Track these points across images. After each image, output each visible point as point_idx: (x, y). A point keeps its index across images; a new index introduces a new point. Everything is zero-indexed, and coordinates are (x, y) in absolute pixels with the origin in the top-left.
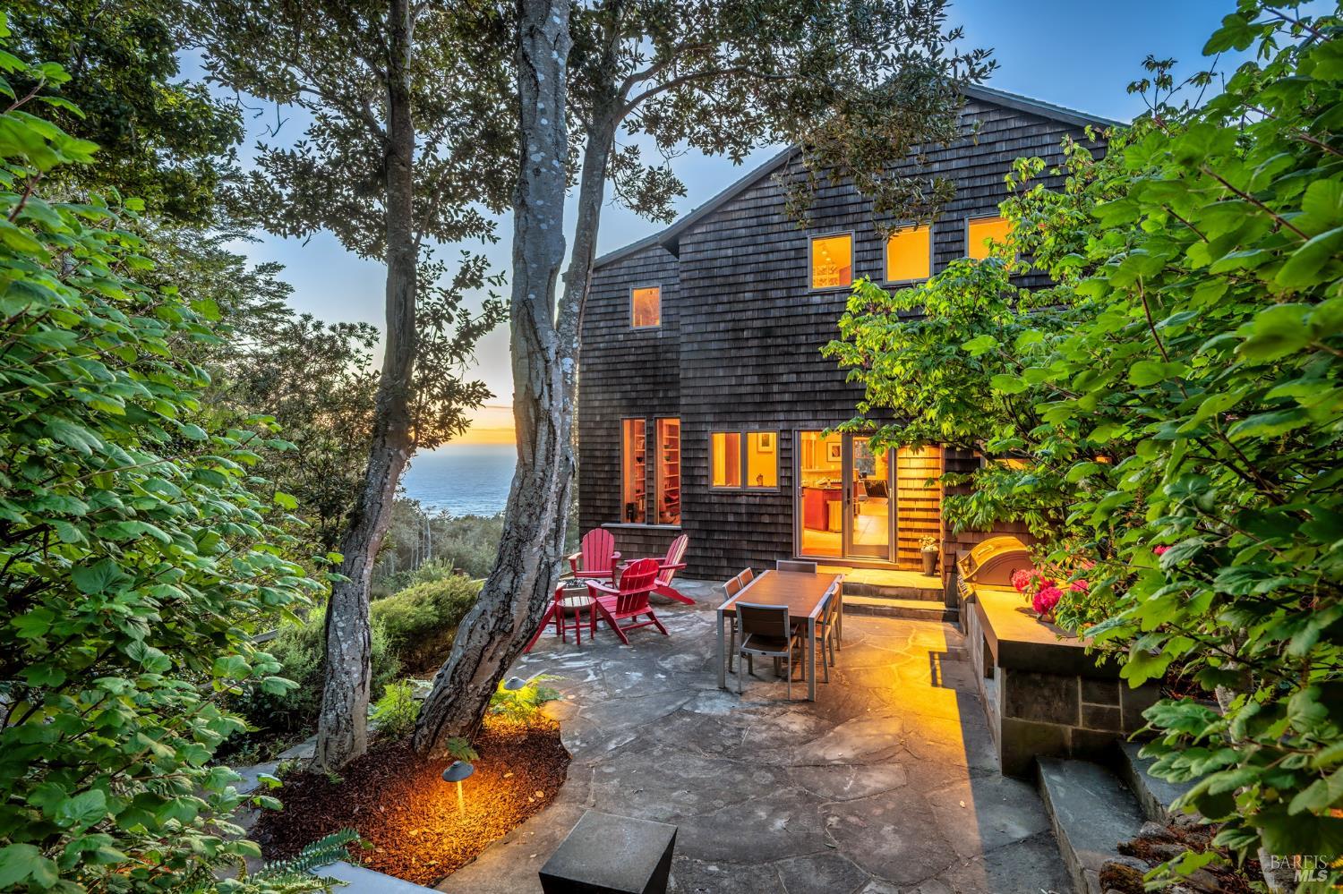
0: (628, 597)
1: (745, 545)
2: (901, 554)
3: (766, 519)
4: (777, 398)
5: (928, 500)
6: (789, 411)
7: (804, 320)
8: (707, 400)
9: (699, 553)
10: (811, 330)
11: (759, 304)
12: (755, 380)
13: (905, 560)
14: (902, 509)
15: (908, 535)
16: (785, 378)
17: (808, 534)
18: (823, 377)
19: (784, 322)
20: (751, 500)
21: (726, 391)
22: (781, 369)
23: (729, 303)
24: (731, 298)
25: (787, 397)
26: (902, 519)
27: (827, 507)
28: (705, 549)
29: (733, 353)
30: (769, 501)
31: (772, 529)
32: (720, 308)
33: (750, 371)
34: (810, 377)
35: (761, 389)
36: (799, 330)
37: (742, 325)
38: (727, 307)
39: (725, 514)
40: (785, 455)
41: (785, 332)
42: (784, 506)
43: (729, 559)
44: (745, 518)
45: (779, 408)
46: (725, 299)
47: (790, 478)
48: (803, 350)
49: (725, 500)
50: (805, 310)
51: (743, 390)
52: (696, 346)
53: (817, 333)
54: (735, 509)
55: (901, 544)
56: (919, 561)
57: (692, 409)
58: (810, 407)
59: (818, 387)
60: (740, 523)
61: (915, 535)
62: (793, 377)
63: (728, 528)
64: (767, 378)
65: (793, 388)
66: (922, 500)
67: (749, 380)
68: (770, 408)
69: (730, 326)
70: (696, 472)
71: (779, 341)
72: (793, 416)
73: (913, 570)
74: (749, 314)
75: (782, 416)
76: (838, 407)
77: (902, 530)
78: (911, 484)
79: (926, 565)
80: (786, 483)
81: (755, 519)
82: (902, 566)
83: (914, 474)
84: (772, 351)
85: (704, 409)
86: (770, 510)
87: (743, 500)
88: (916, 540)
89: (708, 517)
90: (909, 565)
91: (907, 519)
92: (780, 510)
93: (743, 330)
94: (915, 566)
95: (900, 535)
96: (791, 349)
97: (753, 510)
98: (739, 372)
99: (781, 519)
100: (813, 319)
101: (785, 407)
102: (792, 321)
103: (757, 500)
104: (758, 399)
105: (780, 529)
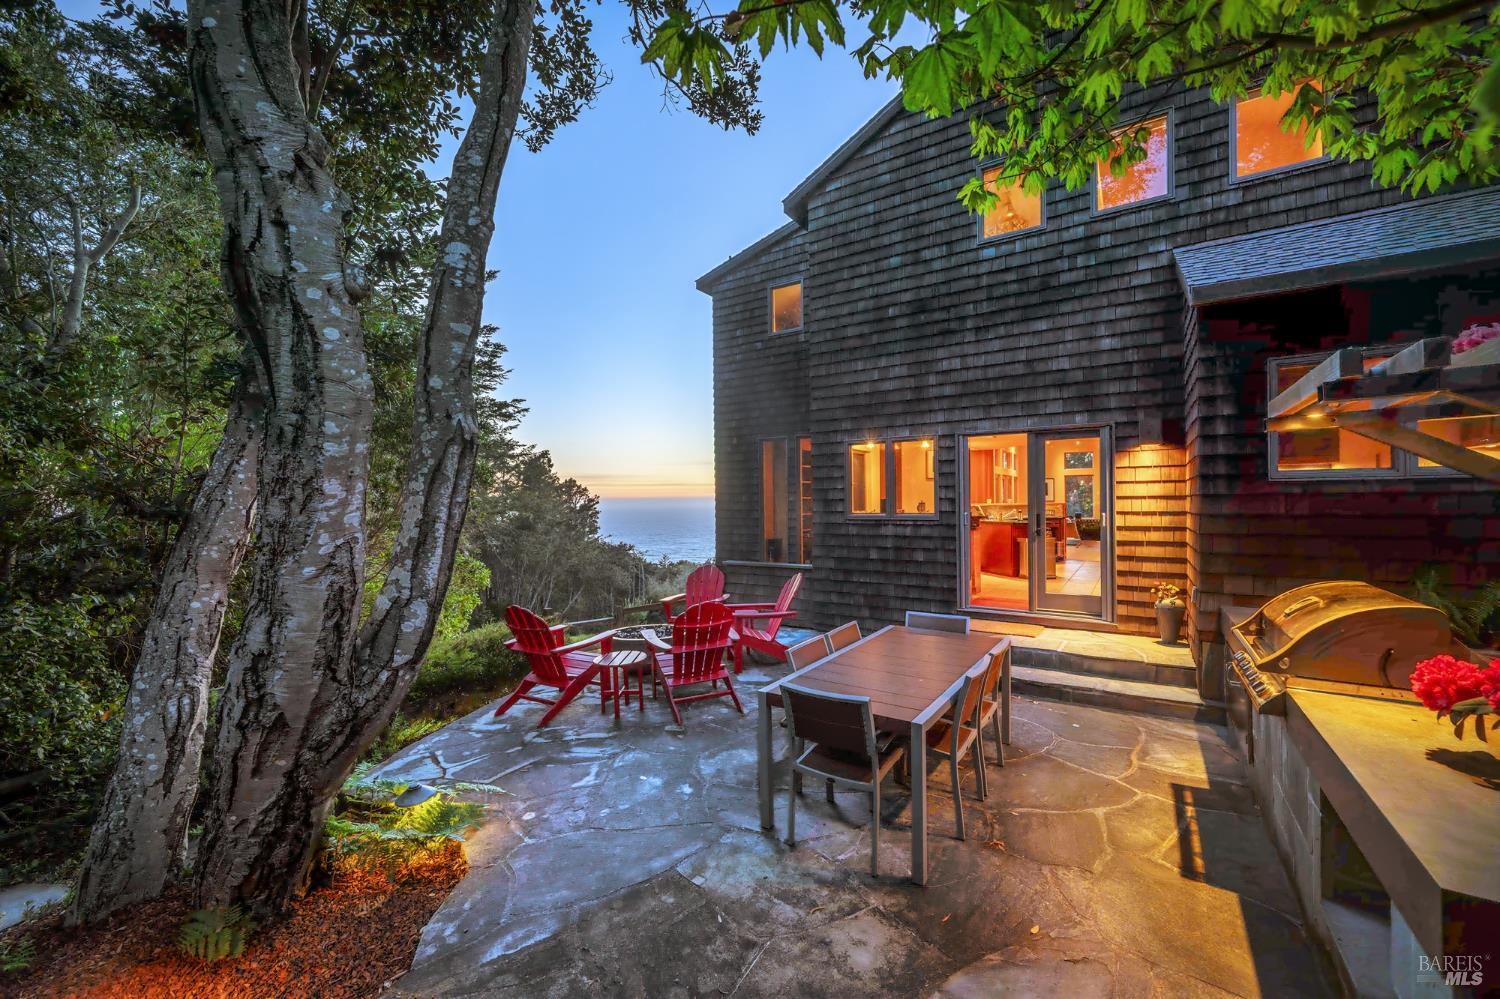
1: (891, 592)
2: (1122, 610)
3: (920, 556)
4: (934, 392)
5: (1166, 529)
6: (951, 409)
7: (971, 283)
8: (844, 402)
9: (834, 598)
10: (982, 295)
11: (909, 270)
12: (904, 371)
13: (1128, 619)
14: (1122, 543)
15: (1134, 581)
16: (945, 365)
17: (987, 580)
18: (1000, 358)
19: (943, 289)
20: (900, 531)
21: (866, 388)
22: (941, 353)
23: (870, 274)
24: (873, 268)
25: (948, 390)
26: (1122, 558)
27: (1016, 547)
28: (840, 593)
29: (875, 339)
30: (924, 531)
31: (928, 570)
32: (858, 283)
33: (897, 360)
34: (981, 361)
35: (912, 382)
36: (964, 298)
37: (886, 300)
38: (866, 281)
39: (866, 548)
40: (946, 469)
41: (947, 301)
42: (944, 538)
43: (872, 608)
44: (891, 555)
45: (936, 405)
46: (864, 269)
47: (952, 501)
48: (969, 324)
49: (865, 531)
50: (973, 270)
51: (888, 386)
52: (829, 335)
53: (990, 299)
54: (880, 543)
55: (1120, 595)
56: (1153, 621)
57: (826, 415)
58: (981, 401)
59: (991, 373)
60: (884, 561)
61: (1144, 582)
62: (956, 363)
63: (870, 567)
64: (921, 368)
65: (955, 377)
66: (1157, 529)
67: (897, 371)
68: (924, 407)
69: (871, 304)
70: (831, 496)
71: (937, 316)
72: (957, 415)
73: (1141, 634)
74: (896, 286)
75: (940, 417)
76: (1021, 397)
77: (1122, 573)
78: (1137, 506)
79: (1164, 626)
80: (946, 507)
81: (905, 556)
82: (1122, 627)
83: (1141, 490)
84: (928, 330)
85: (839, 414)
86: (927, 544)
87: (889, 530)
88: (1146, 589)
89: (845, 553)
90: (1133, 627)
91: (1130, 558)
92: (938, 544)
93: (888, 306)
94: (1145, 629)
95: (1119, 581)
96: (953, 325)
97: (904, 544)
98: (883, 362)
99: (940, 556)
100: (985, 281)
101: (945, 404)
102: (955, 287)
103: (908, 531)
104: (909, 396)
105: (939, 570)
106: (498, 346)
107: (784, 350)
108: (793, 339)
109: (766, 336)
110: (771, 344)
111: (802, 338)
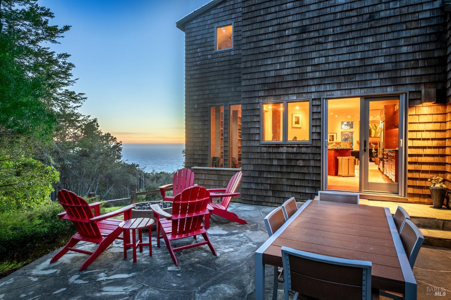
0: (189, 219)
1: (285, 182)
2: (410, 190)
3: (301, 163)
4: (311, 75)
5: (434, 147)
6: (319, 85)
7: (332, 17)
8: (260, 81)
9: (253, 186)
10: (337, 23)
11: (297, 10)
12: (294, 64)
13: (413, 195)
14: (411, 155)
15: (416, 175)
16: (316, 61)
18: (346, 57)
19: (316, 20)
20: (290, 150)
21: (272, 74)
22: (314, 55)
23: (276, 12)
24: (277, 9)
25: (317, 75)
26: (410, 163)
27: (337, 161)
28: (257, 184)
29: (278, 47)
30: (303, 150)
31: (305, 170)
32: (269, 17)
33: (290, 58)
34: (336, 59)
35: (298, 70)
36: (328, 25)
37: (284, 26)
38: (274, 15)
39: (271, 159)
40: (316, 116)
41: (317, 27)
42: (314, 154)
43: (274, 191)
44: (285, 163)
45: (311, 82)
46: (273, 10)
47: (319, 134)
48: (330, 39)
49: (271, 150)
50: (333, 10)
51: (285, 72)
52: (252, 45)
53: (342, 26)
54: (278, 156)
55: (410, 183)
56: (429, 196)
57: (250, 88)
58: (336, 80)
59: (341, 65)
60: (281, 166)
61: (423, 176)
62: (323, 60)
63: (273, 169)
64: (304, 62)
65: (322, 67)
66: (429, 147)
67: (290, 65)
68: (305, 83)
69: (276, 28)
70: (252, 131)
71: (312, 35)
72: (322, 88)
73: (420, 203)
74: (290, 18)
75: (313, 89)
76: (358, 78)
77: (411, 171)
78: (419, 135)
79: (435, 199)
80: (315, 137)
81: (293, 163)
82: (410, 199)
83: (421, 127)
84: (306, 43)
85: (258, 87)
86: (304, 157)
87: (284, 150)
88: (426, 179)
89: (260, 162)
90: (416, 199)
91: (415, 163)
92: (311, 157)
93: (285, 30)
94: (422, 200)
95: (409, 175)
96: (321, 40)
97: (291, 157)
98: (282, 60)
99: (312, 163)
100: (339, 16)
101: (316, 82)
102: (322, 19)
103: (295, 150)
104: (296, 77)
105: (311, 170)
106: (70, 64)
107: (222, 59)
108: (228, 53)
109: (214, 52)
110: (216, 56)
111: (232, 53)
